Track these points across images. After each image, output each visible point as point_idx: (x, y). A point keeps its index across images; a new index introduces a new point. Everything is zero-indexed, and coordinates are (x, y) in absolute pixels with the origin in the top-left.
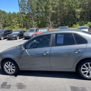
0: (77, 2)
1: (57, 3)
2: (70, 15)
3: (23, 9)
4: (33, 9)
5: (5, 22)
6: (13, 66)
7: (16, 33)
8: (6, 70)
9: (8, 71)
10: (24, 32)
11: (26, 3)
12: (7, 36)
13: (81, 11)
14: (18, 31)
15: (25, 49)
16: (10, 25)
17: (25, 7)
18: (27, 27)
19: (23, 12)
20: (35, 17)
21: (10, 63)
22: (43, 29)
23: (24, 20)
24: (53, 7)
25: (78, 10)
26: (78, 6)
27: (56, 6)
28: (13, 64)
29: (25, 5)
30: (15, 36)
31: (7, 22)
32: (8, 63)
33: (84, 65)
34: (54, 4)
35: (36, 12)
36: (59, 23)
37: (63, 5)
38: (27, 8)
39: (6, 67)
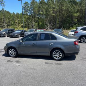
0: (75, 7)
1: (57, 7)
2: (68, 18)
3: (26, 10)
4: (35, 11)
5: (9, 22)
6: (14, 51)
7: (18, 32)
8: (10, 54)
9: (11, 55)
10: (25, 31)
11: (29, 6)
12: (11, 34)
13: (78, 15)
14: (20, 31)
15: (22, 41)
16: (13, 25)
17: (27, 9)
18: (28, 28)
19: (26, 13)
20: (37, 19)
21: (13, 49)
22: (40, 30)
23: (26, 21)
24: (53, 11)
25: (76, 15)
26: (75, 11)
27: (55, 10)
28: (14, 50)
29: (28, 7)
30: (17, 34)
31: (11, 21)
32: (12, 50)
33: (55, 52)
34: (54, 8)
35: (37, 14)
36: (58, 25)
37: (62, 9)
38: (30, 10)
39: (10, 52)
